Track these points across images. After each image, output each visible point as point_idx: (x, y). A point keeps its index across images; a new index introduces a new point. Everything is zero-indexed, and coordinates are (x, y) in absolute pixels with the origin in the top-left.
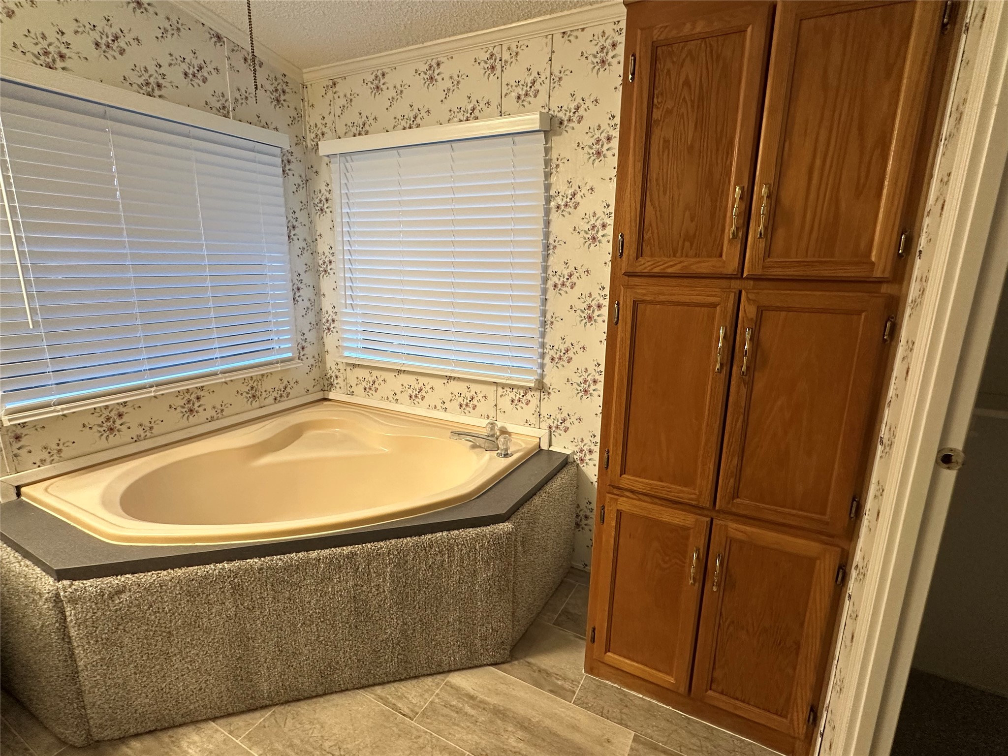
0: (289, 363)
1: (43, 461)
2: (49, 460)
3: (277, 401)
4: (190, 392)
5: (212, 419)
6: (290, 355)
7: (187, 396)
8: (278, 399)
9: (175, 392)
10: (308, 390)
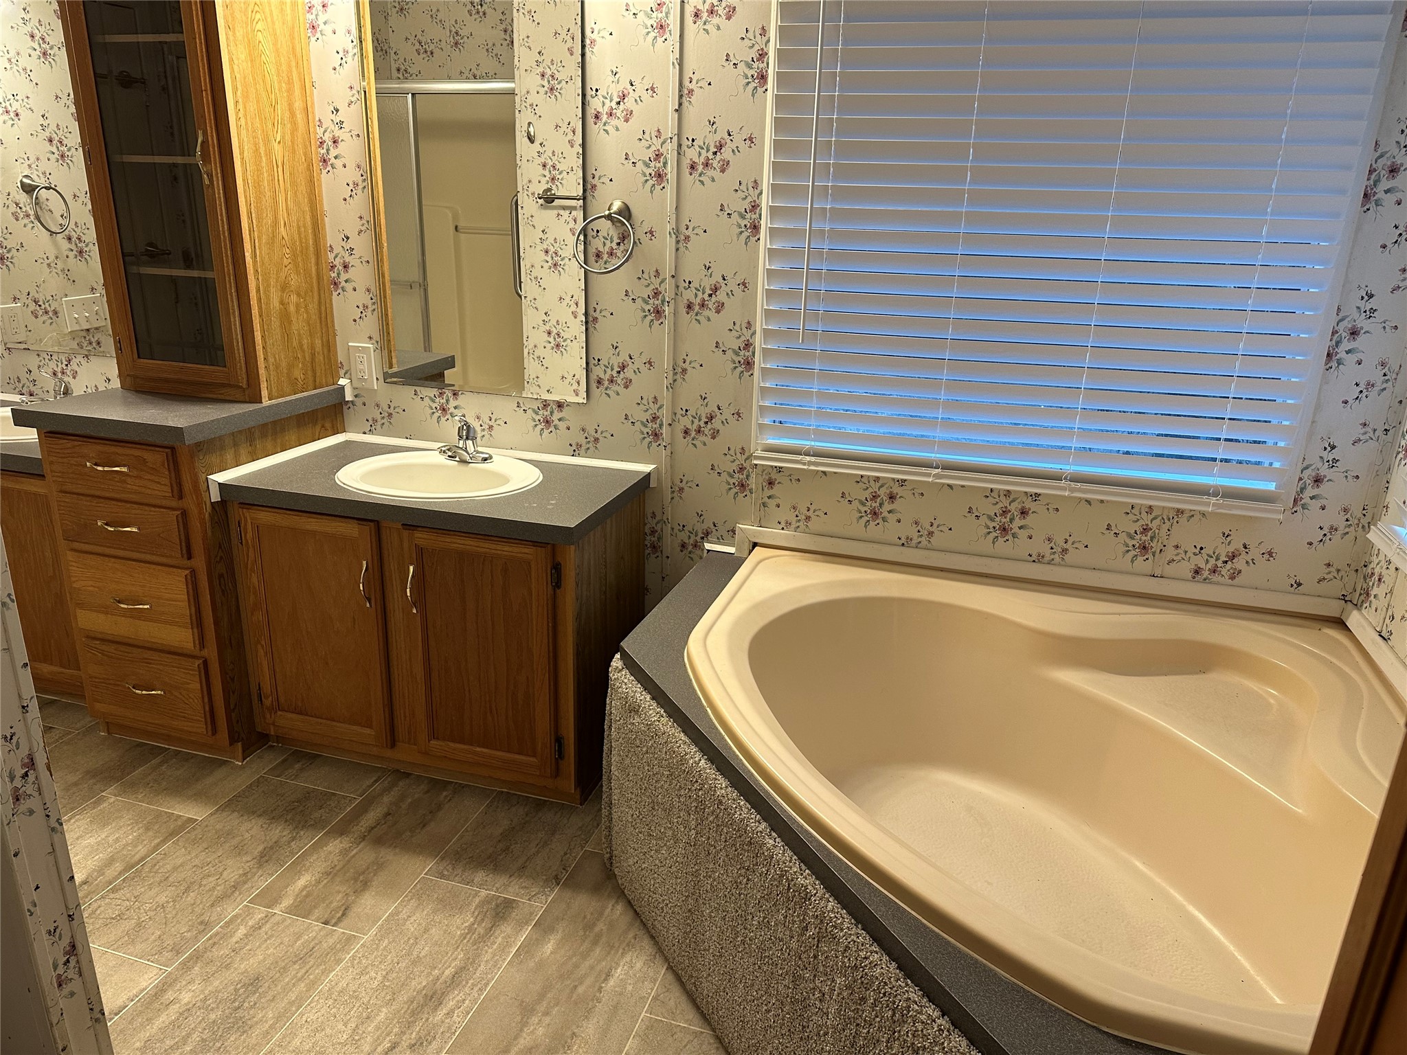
0: (1262, 505)
1: (788, 524)
2: (794, 526)
3: (1198, 577)
4: (1012, 497)
5: (1040, 559)
6: (1271, 486)
7: (1005, 502)
8: (1206, 574)
9: (985, 489)
10: (1299, 584)
